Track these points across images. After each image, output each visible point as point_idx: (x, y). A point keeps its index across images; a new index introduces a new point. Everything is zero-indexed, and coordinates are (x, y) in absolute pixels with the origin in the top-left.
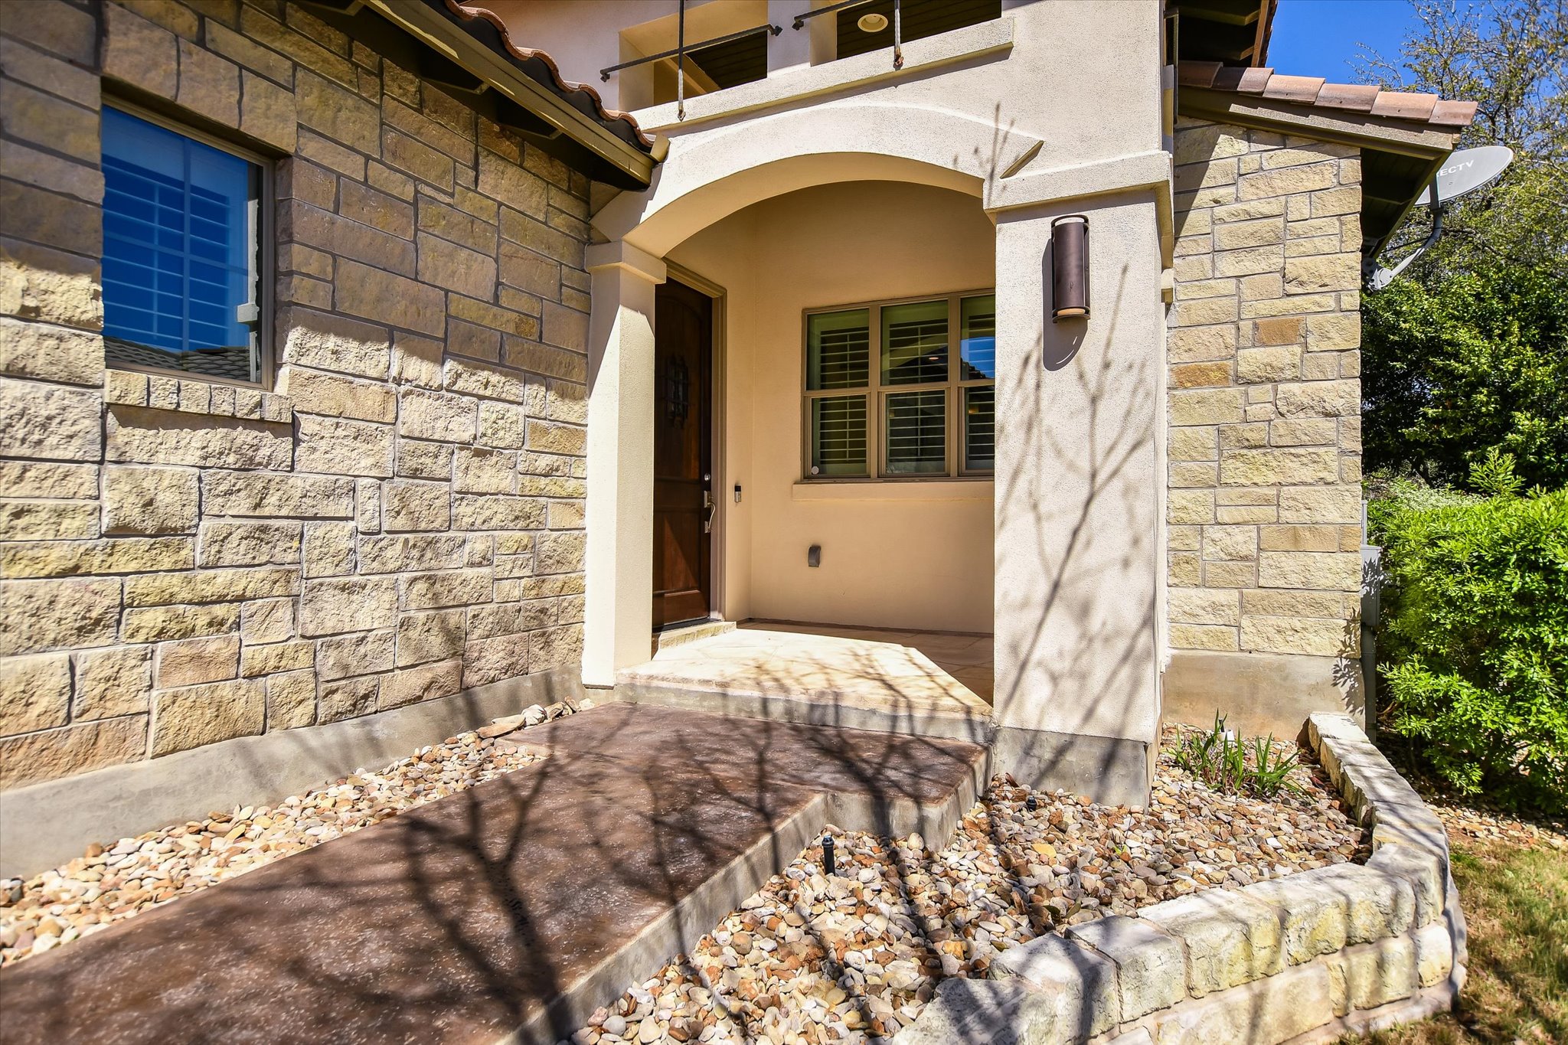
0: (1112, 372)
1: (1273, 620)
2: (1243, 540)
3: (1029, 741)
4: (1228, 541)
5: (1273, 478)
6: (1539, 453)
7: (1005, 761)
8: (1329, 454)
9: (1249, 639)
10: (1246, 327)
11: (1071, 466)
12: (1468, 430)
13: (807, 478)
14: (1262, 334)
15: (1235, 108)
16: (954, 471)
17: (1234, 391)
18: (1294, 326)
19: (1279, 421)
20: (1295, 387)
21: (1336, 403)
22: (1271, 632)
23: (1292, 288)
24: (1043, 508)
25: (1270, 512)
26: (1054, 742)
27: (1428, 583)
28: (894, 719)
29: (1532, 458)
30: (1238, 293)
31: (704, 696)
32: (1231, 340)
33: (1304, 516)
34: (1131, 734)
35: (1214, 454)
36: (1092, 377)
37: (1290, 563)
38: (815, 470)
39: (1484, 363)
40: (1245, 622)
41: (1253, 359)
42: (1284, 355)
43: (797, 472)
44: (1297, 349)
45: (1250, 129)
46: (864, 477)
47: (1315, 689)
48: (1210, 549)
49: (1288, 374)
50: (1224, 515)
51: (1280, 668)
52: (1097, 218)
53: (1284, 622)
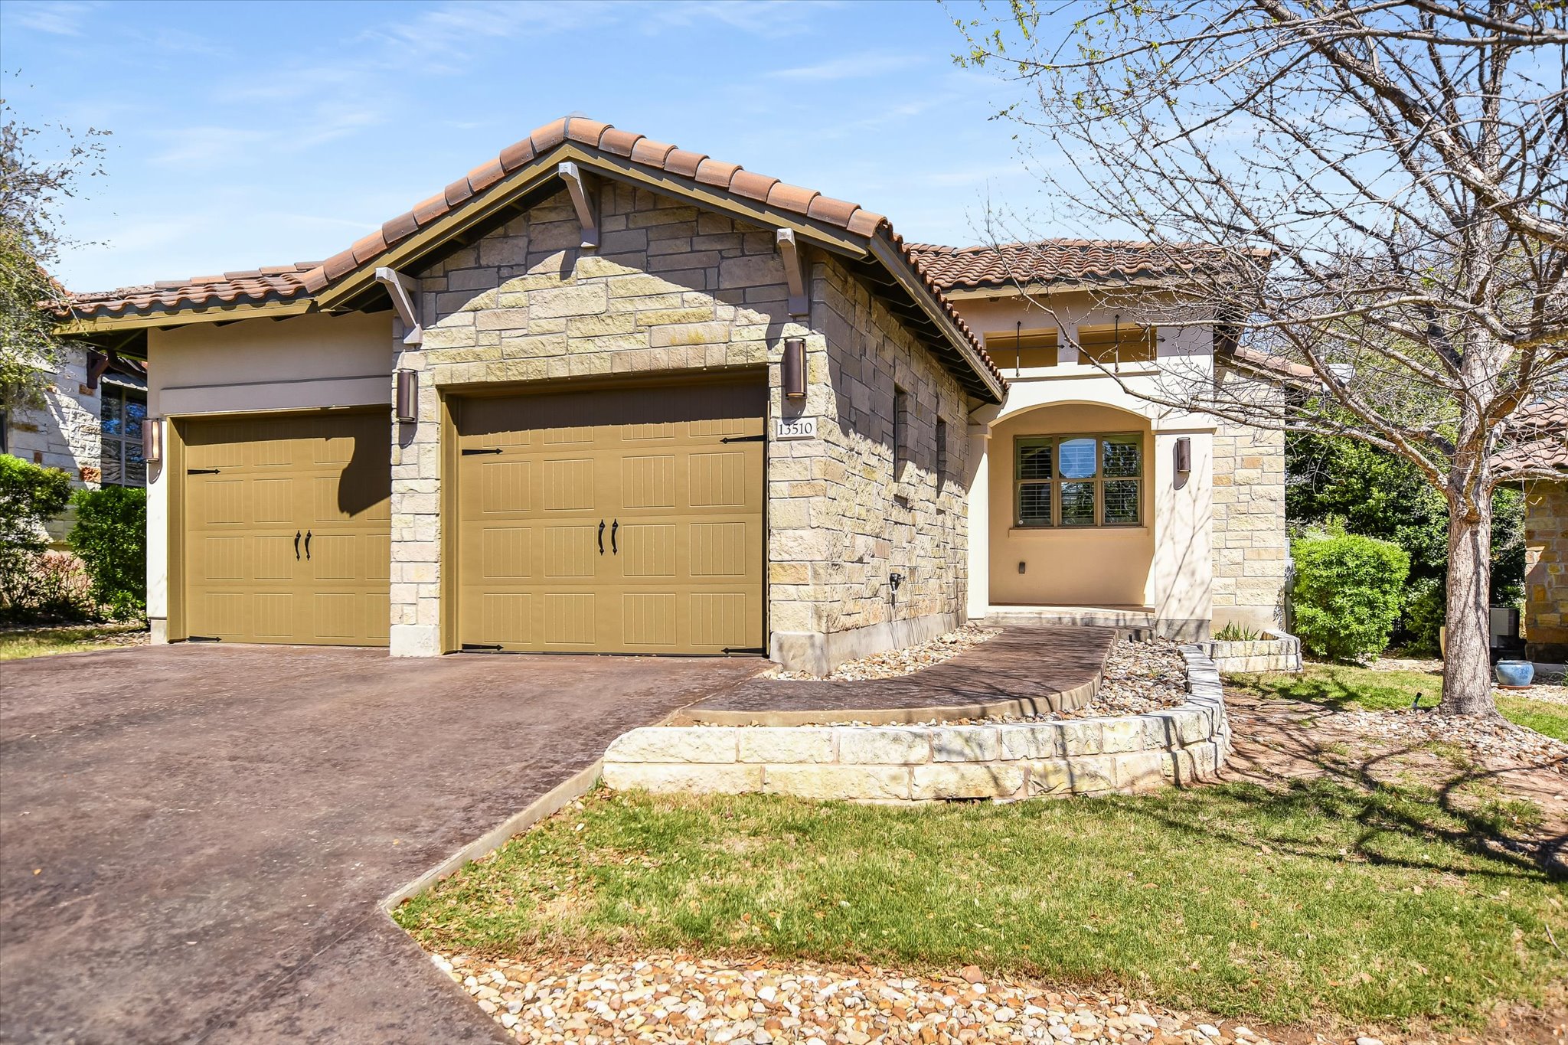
0: (1200, 492)
1: (1250, 591)
2: (1237, 556)
3: (1170, 624)
4: (1231, 556)
5: (1250, 528)
6: (1385, 511)
7: (1162, 631)
8: (1272, 517)
9: (1239, 600)
10: (1238, 459)
11: (1186, 524)
12: (1349, 496)
13: (1017, 526)
14: (1245, 464)
15: (1233, 362)
16: (1099, 524)
17: (1234, 488)
18: (1258, 461)
19: (1252, 502)
20: (1259, 487)
21: (1274, 496)
22: (1249, 596)
23: (1257, 444)
24: (1176, 539)
25: (1247, 543)
26: (1180, 623)
27: (1308, 571)
28: (1118, 620)
29: (1380, 514)
30: (1234, 444)
31: (1030, 619)
32: (1232, 466)
33: (1262, 544)
34: (1207, 618)
35: (1225, 516)
36: (1194, 491)
37: (1257, 565)
38: (1021, 522)
39: (1355, 462)
40: (1238, 592)
41: (1241, 474)
42: (1254, 473)
43: (1010, 522)
44: (1259, 471)
45: (1240, 371)
46: (1052, 526)
47: (1266, 620)
48: (1223, 559)
49: (1256, 482)
50: (1229, 544)
51: (1252, 612)
52: (1193, 437)
53: (1254, 592)
